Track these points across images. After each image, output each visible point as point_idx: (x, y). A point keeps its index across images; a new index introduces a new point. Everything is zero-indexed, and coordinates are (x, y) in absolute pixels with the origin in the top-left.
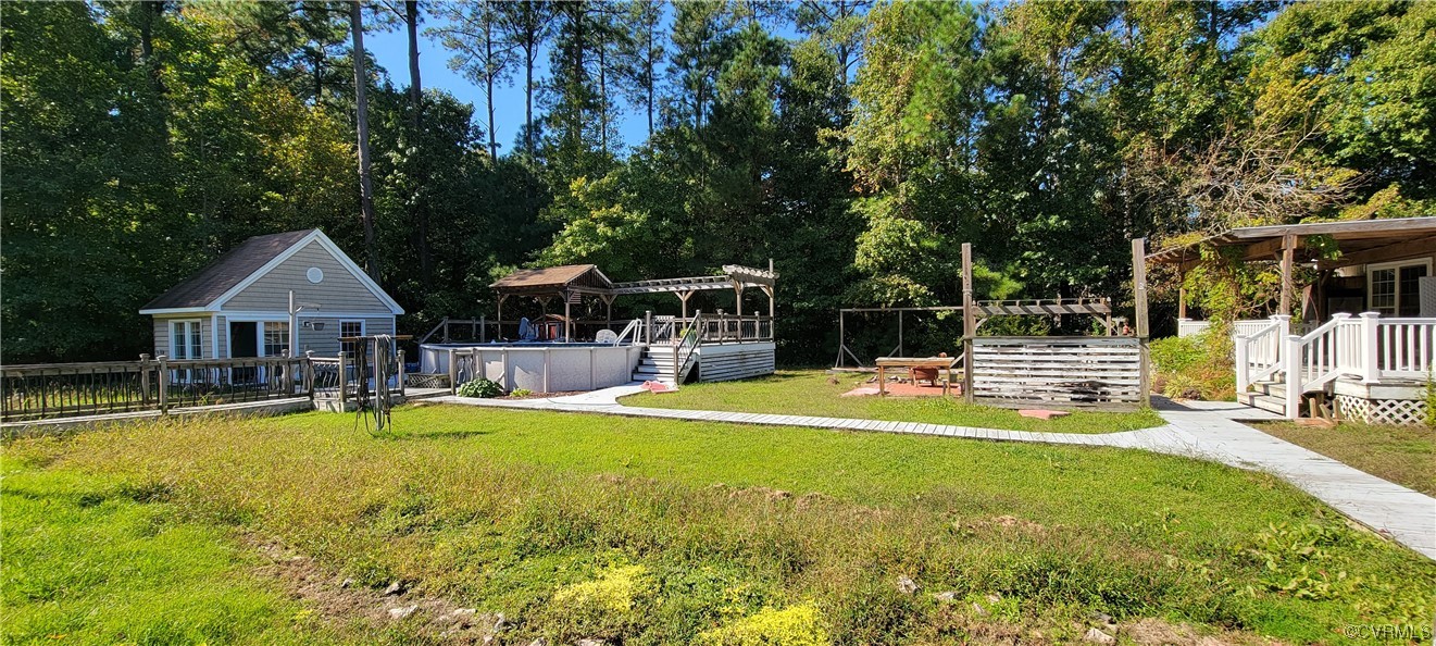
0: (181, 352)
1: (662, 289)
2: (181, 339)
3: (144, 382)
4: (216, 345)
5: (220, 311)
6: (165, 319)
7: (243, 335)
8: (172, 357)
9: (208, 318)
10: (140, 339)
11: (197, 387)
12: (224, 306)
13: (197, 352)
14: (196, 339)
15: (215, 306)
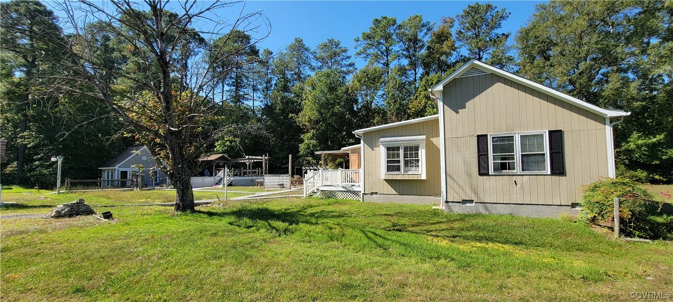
0: (108, 178)
1: (243, 161)
2: (108, 176)
3: (99, 184)
4: (117, 176)
5: (118, 168)
6: (105, 170)
7: (124, 174)
8: (106, 179)
9: (115, 170)
10: (99, 174)
11: (112, 184)
12: (119, 167)
13: (112, 178)
14: (112, 175)
15: (117, 167)
